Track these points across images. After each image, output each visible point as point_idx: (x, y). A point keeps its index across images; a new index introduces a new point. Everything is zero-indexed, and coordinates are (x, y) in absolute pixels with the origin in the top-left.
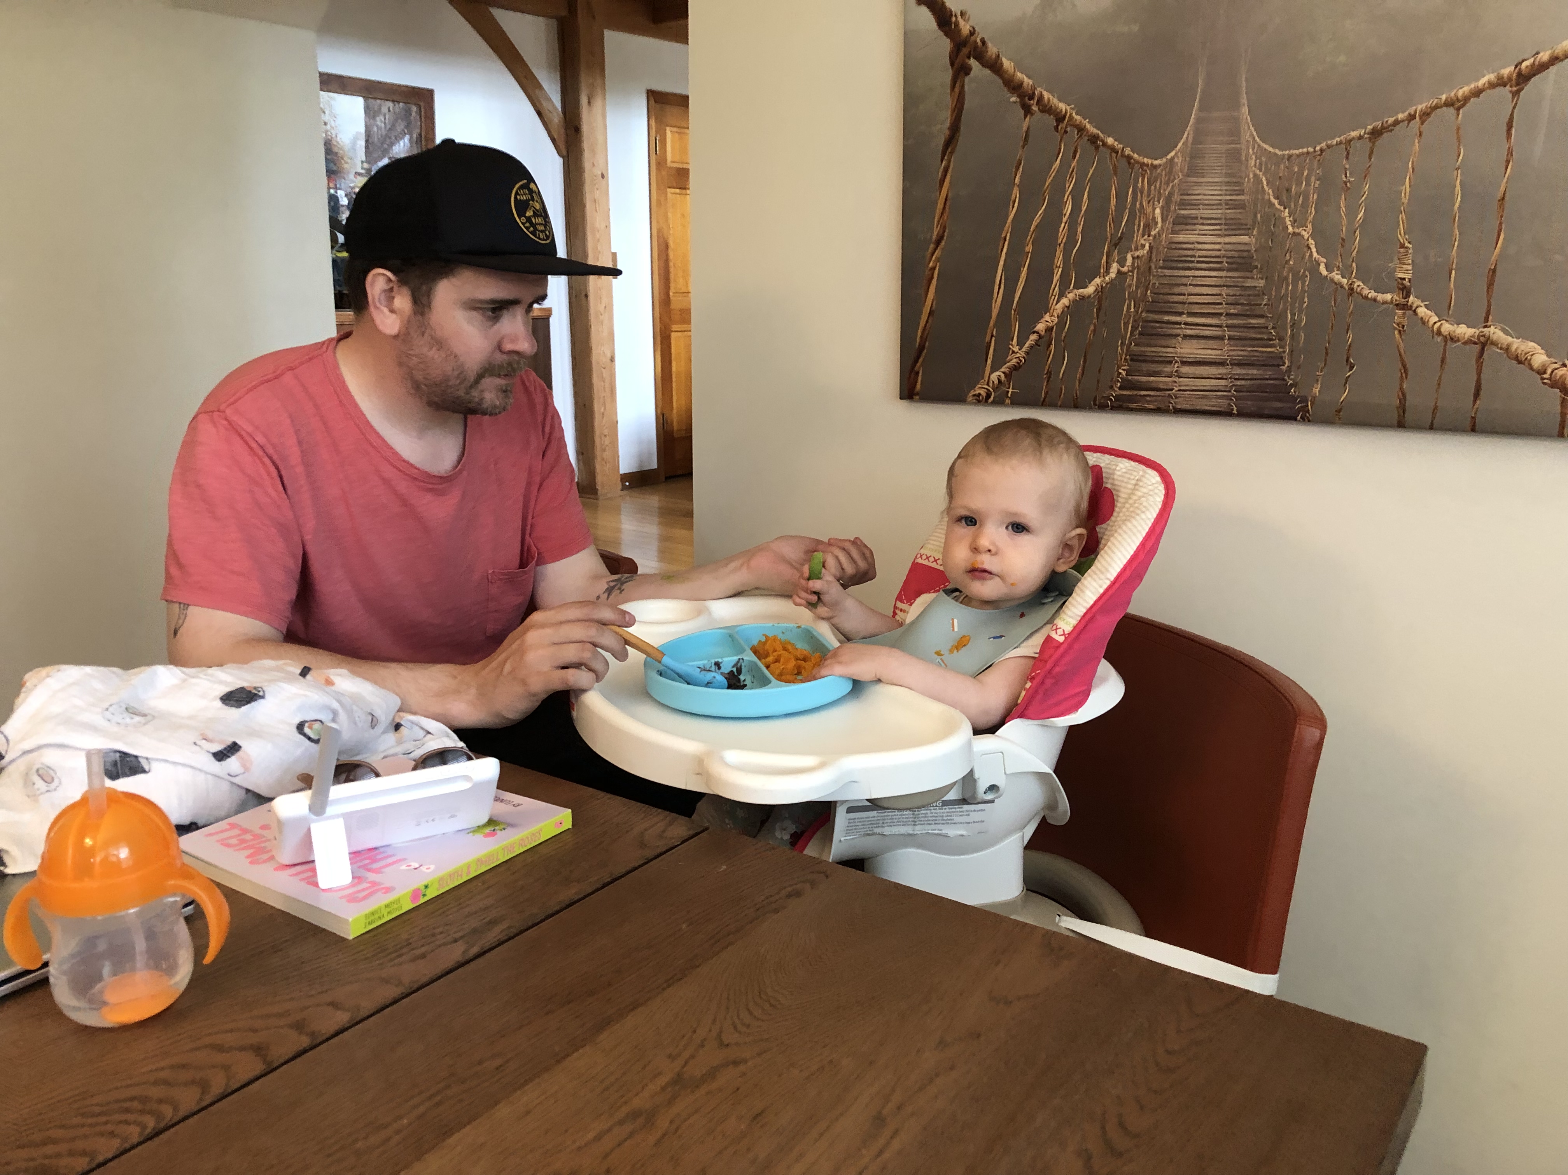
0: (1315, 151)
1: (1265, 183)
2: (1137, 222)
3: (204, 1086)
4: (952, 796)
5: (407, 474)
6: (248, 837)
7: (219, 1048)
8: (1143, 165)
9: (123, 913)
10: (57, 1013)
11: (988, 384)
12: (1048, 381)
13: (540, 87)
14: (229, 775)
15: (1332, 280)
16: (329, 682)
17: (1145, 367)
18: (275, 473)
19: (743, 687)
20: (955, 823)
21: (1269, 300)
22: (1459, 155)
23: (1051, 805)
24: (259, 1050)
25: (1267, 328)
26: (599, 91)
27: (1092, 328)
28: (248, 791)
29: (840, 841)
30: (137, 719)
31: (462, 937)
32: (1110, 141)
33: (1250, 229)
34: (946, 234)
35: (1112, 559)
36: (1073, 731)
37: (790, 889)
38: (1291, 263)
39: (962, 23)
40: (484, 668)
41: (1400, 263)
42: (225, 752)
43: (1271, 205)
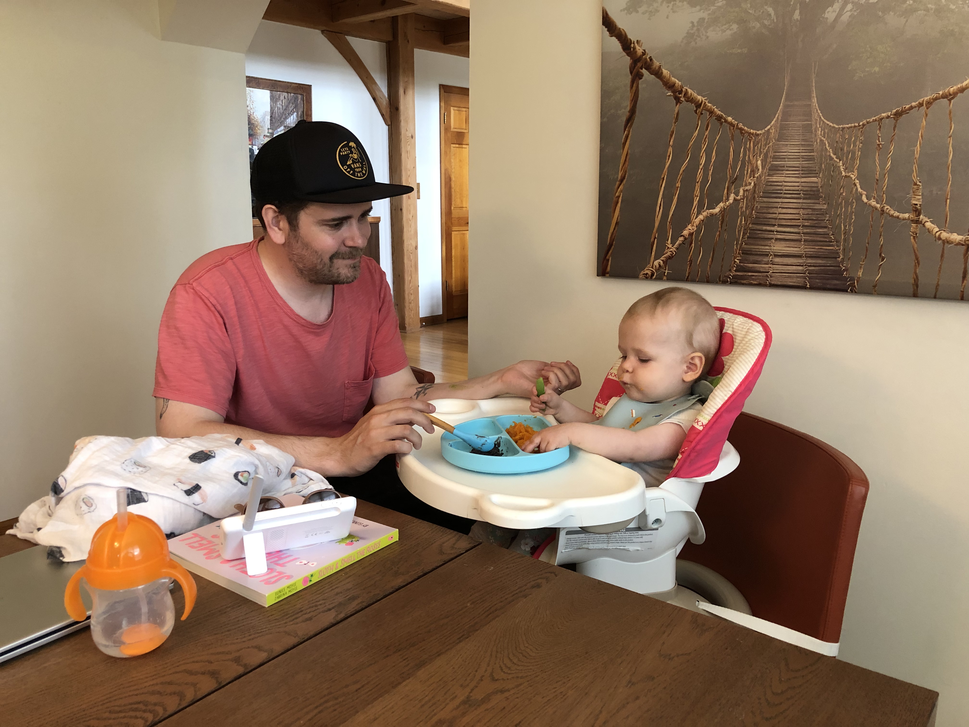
0: (859, 126)
1: (827, 145)
2: (746, 168)
3: (181, 695)
4: (632, 525)
5: (298, 323)
6: (204, 542)
7: (191, 673)
8: (750, 133)
9: (135, 588)
10: (95, 649)
11: (652, 268)
12: (690, 266)
13: (375, 83)
14: (194, 504)
15: (870, 205)
16: (253, 448)
17: (752, 258)
18: (222, 322)
19: (501, 455)
20: (634, 542)
21: (830, 217)
22: (951, 129)
23: (694, 532)
24: (213, 674)
25: (829, 234)
26: (411, 86)
27: (718, 233)
28: (204, 514)
29: (562, 552)
30: (141, 469)
31: (333, 608)
32: (730, 119)
33: (817, 173)
34: (626, 176)
35: (733, 378)
36: (707, 485)
37: (533, 583)
38: (844, 194)
39: (637, 47)
40: (345, 440)
41: (915, 195)
42: (192, 490)
43: (831, 159)
